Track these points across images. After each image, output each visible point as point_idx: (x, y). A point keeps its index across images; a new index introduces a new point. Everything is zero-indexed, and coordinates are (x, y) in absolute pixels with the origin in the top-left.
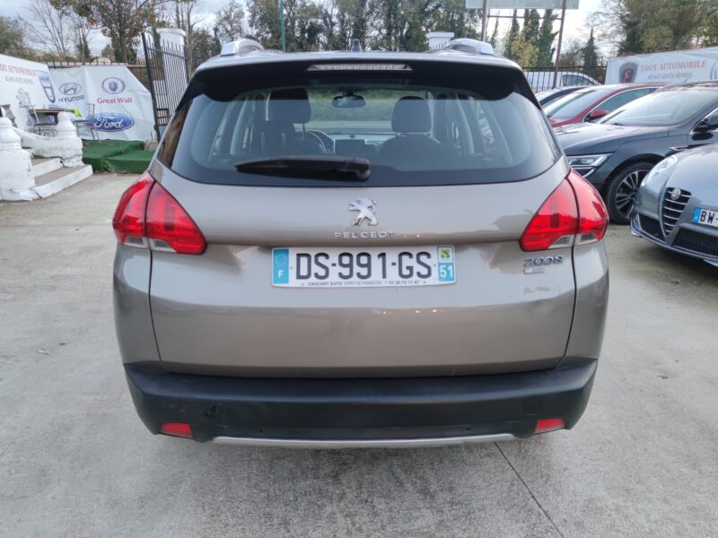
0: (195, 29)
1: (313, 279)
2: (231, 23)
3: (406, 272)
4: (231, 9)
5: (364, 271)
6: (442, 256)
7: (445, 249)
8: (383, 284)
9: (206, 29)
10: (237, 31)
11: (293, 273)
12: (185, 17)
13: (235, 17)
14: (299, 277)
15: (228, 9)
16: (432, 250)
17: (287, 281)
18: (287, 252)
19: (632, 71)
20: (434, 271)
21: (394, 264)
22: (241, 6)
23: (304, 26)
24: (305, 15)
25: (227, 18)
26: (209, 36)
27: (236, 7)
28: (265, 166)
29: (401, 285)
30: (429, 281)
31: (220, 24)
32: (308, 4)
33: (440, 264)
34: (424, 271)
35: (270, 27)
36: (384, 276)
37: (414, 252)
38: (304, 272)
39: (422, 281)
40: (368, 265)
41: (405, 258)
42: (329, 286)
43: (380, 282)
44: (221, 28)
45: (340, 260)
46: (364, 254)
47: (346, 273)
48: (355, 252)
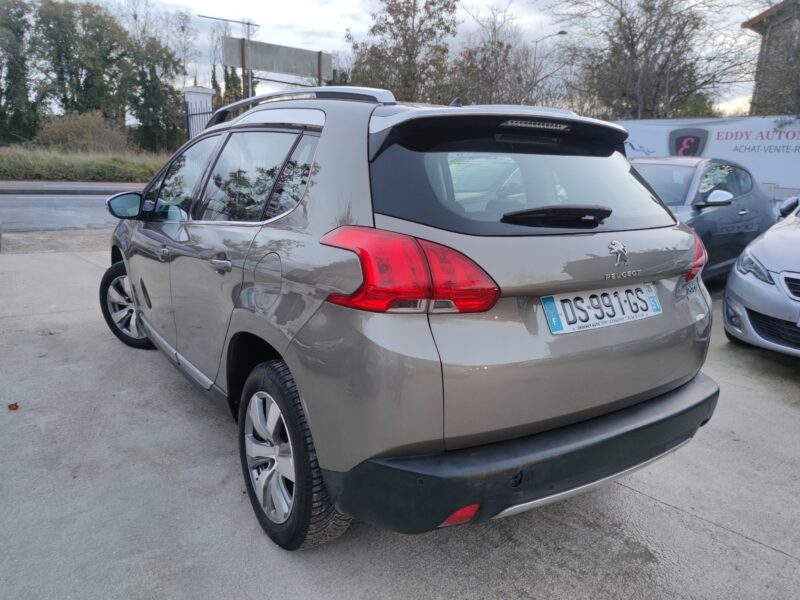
1: (579, 323)
3: (635, 308)
5: (609, 311)
6: (649, 291)
7: (648, 285)
8: (626, 320)
11: (563, 319)
14: (570, 323)
16: (642, 286)
17: (562, 329)
18: (552, 300)
19: (697, 140)
20: (649, 304)
21: (625, 301)
28: (535, 215)
29: (635, 318)
30: (650, 313)
33: (650, 298)
34: (644, 305)
36: (624, 314)
37: (632, 288)
38: (571, 317)
39: (645, 314)
40: (611, 306)
41: (630, 295)
42: (591, 328)
43: (622, 319)
45: (591, 302)
46: (604, 295)
47: (600, 315)
48: (598, 293)
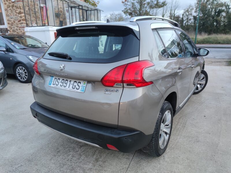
0: (175, 16)
1: (55, 85)
2: (188, 12)
3: (74, 87)
4: (189, 8)
5: (65, 85)
6: (84, 84)
7: (85, 82)
8: (68, 90)
9: (179, 15)
10: (190, 14)
11: (52, 83)
12: (173, 12)
13: (190, 10)
15: (188, 8)
16: (82, 82)
17: (51, 85)
18: (53, 77)
20: (80, 88)
21: (72, 84)
22: (193, 6)
23: (216, 11)
24: (217, 7)
25: (187, 11)
26: (180, 17)
27: (191, 7)
29: (72, 90)
30: (78, 91)
31: (185, 13)
32: (219, 3)
33: (82, 86)
34: (78, 88)
35: (202, 12)
36: (69, 88)
37: (78, 81)
38: (54, 83)
39: (76, 90)
40: (66, 84)
41: (75, 83)
42: (58, 88)
44: (185, 15)
45: (62, 81)
46: (67, 80)
47: (62, 85)
48: (65, 79)
